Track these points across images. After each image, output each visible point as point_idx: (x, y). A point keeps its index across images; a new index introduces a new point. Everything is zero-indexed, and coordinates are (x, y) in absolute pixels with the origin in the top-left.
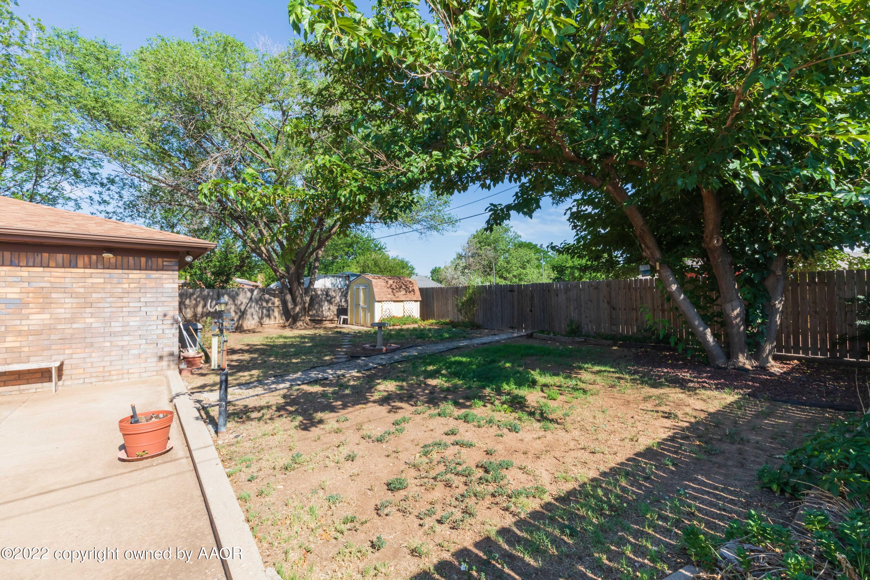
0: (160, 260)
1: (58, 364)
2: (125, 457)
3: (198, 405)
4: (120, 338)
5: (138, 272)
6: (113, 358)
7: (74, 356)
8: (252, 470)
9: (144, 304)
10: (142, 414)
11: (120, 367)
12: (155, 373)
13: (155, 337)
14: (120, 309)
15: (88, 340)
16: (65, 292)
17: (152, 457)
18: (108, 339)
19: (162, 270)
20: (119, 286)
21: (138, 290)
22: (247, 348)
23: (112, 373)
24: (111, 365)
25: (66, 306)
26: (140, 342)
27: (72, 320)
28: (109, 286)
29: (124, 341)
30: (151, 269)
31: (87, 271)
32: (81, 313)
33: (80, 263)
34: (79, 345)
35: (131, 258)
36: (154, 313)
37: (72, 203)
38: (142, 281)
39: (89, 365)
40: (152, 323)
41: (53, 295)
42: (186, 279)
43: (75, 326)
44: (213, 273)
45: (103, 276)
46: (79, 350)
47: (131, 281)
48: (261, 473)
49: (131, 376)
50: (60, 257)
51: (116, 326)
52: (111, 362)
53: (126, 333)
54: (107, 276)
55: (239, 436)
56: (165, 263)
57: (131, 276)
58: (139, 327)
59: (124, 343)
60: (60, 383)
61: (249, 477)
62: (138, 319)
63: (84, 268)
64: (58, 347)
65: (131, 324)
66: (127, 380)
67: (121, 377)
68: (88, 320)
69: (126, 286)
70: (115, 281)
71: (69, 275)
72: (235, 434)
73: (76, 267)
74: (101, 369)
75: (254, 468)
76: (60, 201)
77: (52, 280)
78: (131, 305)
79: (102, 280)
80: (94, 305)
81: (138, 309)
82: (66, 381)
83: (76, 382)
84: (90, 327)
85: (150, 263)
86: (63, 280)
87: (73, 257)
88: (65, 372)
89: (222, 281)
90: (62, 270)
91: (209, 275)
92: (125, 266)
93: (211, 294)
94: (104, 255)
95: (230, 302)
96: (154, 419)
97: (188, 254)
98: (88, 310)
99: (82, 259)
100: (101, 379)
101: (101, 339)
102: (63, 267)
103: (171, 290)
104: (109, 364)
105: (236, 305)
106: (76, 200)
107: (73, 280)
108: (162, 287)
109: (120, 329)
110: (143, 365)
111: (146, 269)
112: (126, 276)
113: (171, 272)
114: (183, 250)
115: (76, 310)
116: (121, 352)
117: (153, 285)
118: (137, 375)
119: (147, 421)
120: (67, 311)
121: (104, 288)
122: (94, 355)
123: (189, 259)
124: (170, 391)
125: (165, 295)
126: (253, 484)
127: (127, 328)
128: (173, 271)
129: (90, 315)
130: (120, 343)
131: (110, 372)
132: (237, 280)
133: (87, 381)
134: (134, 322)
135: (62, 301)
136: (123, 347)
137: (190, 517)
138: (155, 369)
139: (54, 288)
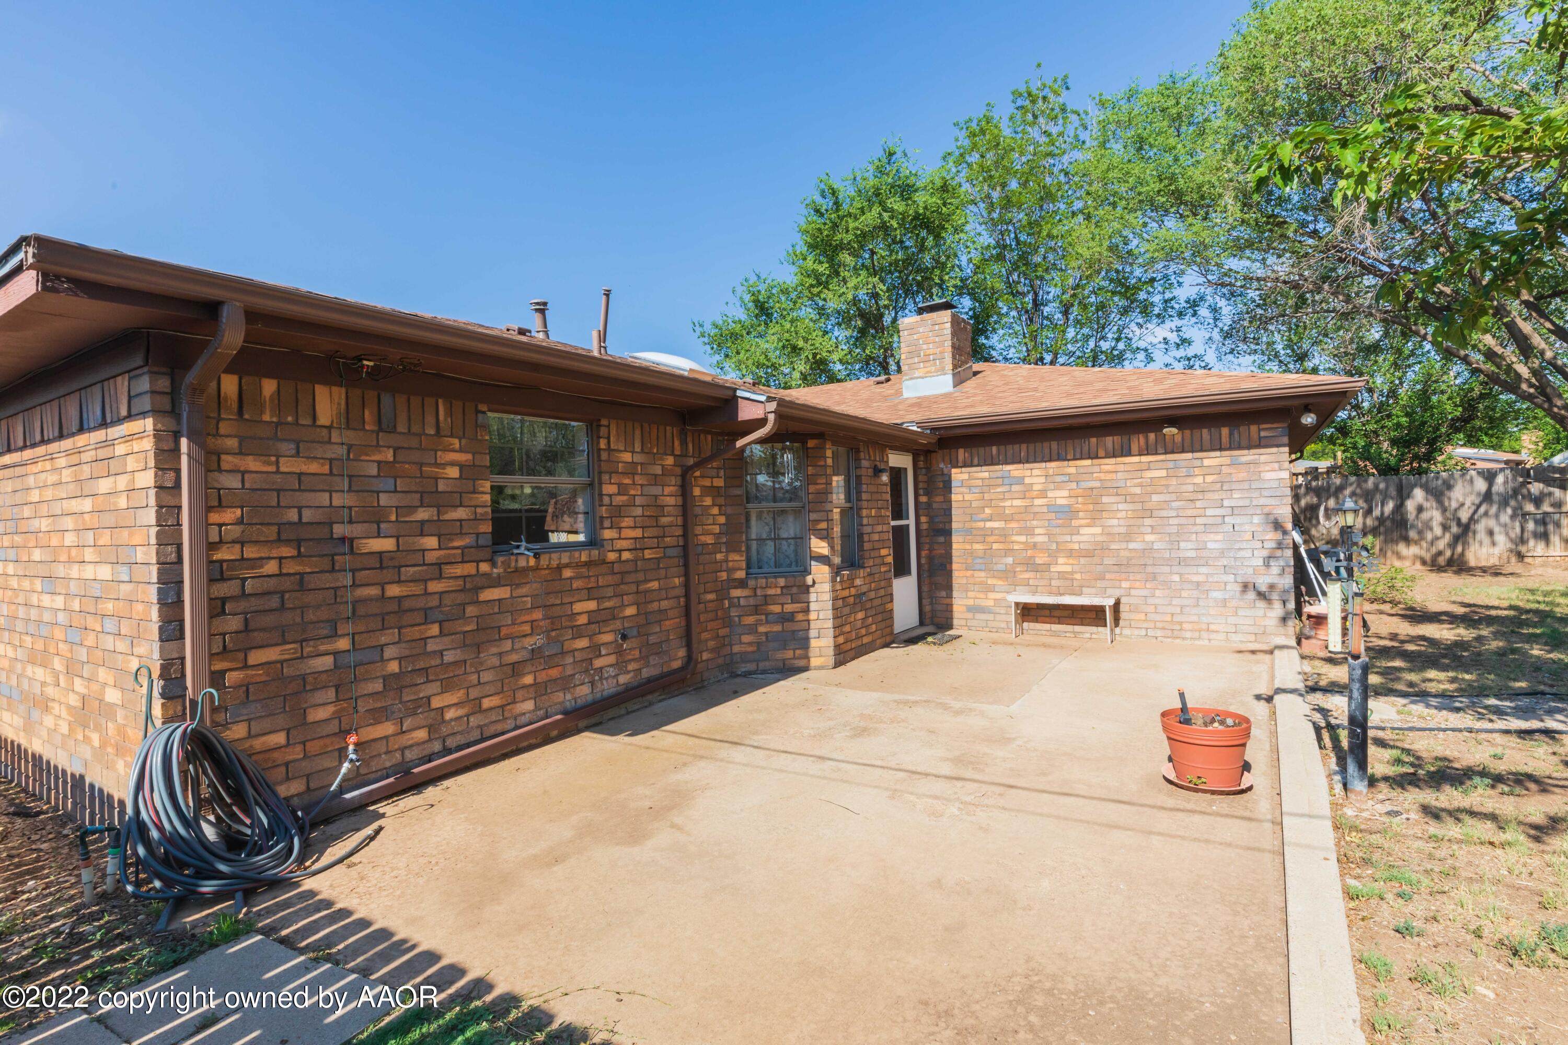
0: (1254, 428)
1: (1111, 602)
2: (1172, 776)
3: (1317, 717)
4: (1194, 569)
5: (1218, 453)
6: (1186, 602)
7: (1133, 592)
8: (1410, 908)
9: (1229, 511)
10: (1197, 710)
11: (1195, 618)
12: (1252, 638)
13: (1250, 571)
14: (1191, 521)
15: (1149, 569)
16: (1117, 495)
17: (1213, 793)
18: (1175, 569)
19: (1259, 446)
20: (1189, 480)
21: (1219, 485)
22: (1461, 610)
23: (1185, 626)
24: (1182, 613)
25: (1119, 515)
26: (1226, 578)
27: (1128, 537)
28: (1174, 481)
29: (1199, 574)
30: (1240, 448)
31: (1145, 459)
32: (1139, 526)
33: (1135, 448)
34: (1138, 577)
35: (1205, 432)
36: (1247, 527)
37: (1141, 356)
38: (1225, 470)
39: (1152, 609)
40: (1244, 545)
41: (1105, 499)
42: (1335, 458)
43: (1132, 546)
44: (1394, 442)
45: (1165, 465)
46: (1138, 584)
47: (1206, 471)
48: (1433, 928)
49: (1213, 636)
50: (1109, 441)
51: (1187, 549)
52: (1182, 607)
53: (1202, 562)
54: (1171, 465)
55: (1397, 813)
56: (1263, 434)
57: (1206, 462)
58: (1222, 551)
59: (1201, 578)
60: (1117, 630)
61: (1401, 923)
62: (1219, 537)
63: (1140, 455)
64: (1112, 576)
65: (1210, 545)
66: (1206, 642)
67: (1197, 635)
68: (1149, 538)
69: (1199, 480)
70: (1183, 472)
71: (1121, 467)
72: (1388, 807)
73: (1129, 454)
74: (1168, 618)
75: (1419, 907)
76: (1128, 355)
77: (1102, 476)
78: (1209, 512)
79: (1163, 473)
80: (1155, 513)
81: (1219, 520)
82: (1124, 631)
83: (1136, 632)
84: (1148, 550)
85: (1236, 435)
86: (1113, 476)
87: (1126, 438)
88: (1123, 615)
89: (1416, 457)
90: (1113, 461)
91: (1385, 445)
92: (1197, 446)
93: (1382, 486)
94: (1165, 431)
95: (1431, 504)
96: (1216, 725)
97: (1307, 409)
98: (1148, 522)
99: (1138, 441)
100: (1169, 633)
101: (1166, 569)
102: (1114, 456)
103: (1275, 484)
104: (1178, 610)
105: (1444, 510)
106: (1146, 350)
107: (1127, 475)
108: (1260, 479)
109: (1192, 554)
110: (1232, 620)
111: (1230, 448)
112: (1198, 463)
113: (1274, 450)
114: (1296, 402)
115: (1132, 522)
116: (1195, 593)
117: (1243, 475)
118: (1222, 636)
119: (1205, 724)
120: (1122, 522)
121: (1167, 486)
122: (1158, 593)
123: (1309, 419)
124: (1272, 677)
125: (1265, 493)
126: (1407, 944)
127: (1204, 553)
128: (1278, 446)
129: (1149, 530)
130: (1195, 578)
131: (1181, 623)
132: (1460, 451)
133: (1150, 633)
134: (1214, 542)
135: (1115, 507)
136: (1198, 584)
137: (1251, 941)
138: (1252, 629)
139: (1105, 489)
